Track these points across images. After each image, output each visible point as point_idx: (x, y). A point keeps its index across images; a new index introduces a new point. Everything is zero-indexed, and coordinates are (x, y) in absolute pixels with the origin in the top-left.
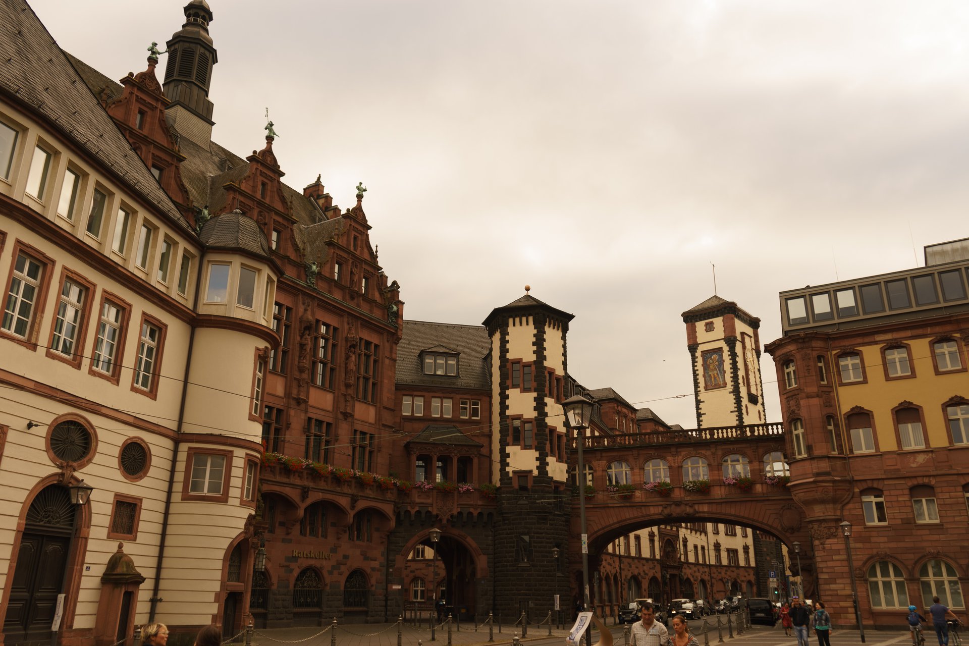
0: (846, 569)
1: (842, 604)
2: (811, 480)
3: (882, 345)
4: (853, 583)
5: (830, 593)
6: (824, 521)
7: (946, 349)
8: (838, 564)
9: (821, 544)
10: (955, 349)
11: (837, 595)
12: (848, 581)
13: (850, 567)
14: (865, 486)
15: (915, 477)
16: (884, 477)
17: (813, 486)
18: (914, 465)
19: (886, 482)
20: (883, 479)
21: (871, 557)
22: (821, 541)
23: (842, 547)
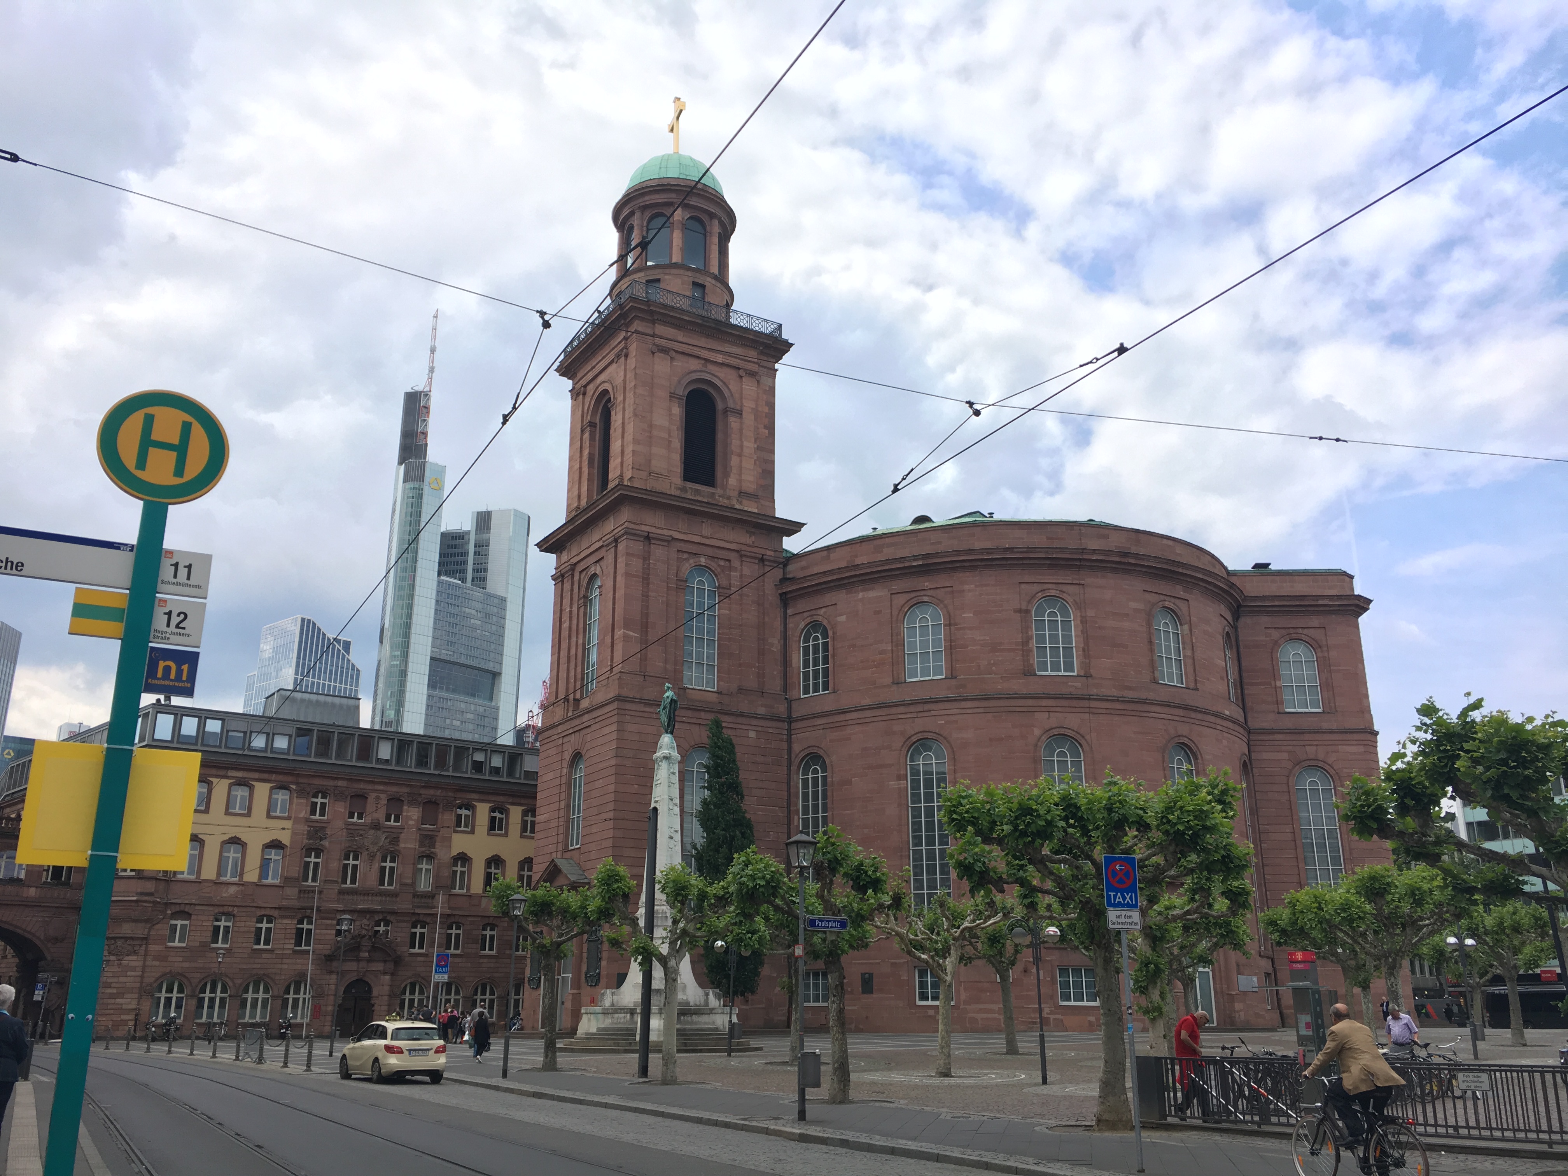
0: (138, 985)
1: (124, 1017)
2: (135, 898)
3: (231, 781)
4: (140, 998)
5: (114, 1007)
6: (132, 938)
7: (282, 796)
8: (131, 979)
9: (119, 960)
10: (288, 797)
11: (121, 1009)
12: (137, 996)
13: (142, 982)
14: (177, 908)
15: (223, 906)
16: (197, 902)
17: (133, 904)
18: (224, 895)
19: (197, 907)
20: (195, 905)
21: (164, 975)
22: (121, 957)
23: (141, 964)
